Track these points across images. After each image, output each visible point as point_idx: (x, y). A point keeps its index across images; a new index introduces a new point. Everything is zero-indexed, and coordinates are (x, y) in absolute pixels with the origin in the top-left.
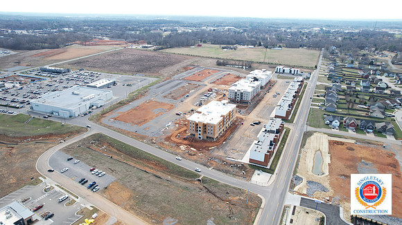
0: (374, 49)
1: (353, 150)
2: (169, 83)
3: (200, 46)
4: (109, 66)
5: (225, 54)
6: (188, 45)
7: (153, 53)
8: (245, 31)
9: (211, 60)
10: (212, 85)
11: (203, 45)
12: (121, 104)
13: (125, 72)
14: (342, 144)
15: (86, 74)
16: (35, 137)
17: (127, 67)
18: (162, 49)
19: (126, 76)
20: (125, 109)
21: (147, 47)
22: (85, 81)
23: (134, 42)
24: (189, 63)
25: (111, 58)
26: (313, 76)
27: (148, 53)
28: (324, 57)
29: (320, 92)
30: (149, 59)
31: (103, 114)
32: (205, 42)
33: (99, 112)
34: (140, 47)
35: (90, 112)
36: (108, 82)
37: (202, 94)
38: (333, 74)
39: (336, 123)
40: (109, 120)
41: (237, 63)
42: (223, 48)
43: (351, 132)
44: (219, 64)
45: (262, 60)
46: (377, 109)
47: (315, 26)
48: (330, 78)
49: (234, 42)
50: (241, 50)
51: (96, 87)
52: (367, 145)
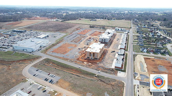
0: (151, 20)
1: (154, 61)
2: (71, 35)
3: (80, 19)
4: (43, 28)
5: (92, 23)
6: (75, 19)
7: (61, 23)
8: (97, 13)
9: (87, 25)
10: (90, 36)
11: (82, 19)
12: (53, 45)
13: (51, 31)
14: (150, 59)
15: (34, 32)
16: (18, 61)
17: (51, 29)
18: (65, 21)
19: (52, 33)
20: (56, 47)
21: (58, 20)
22: (34, 35)
23: (51, 18)
24: (78, 27)
25: (43, 25)
26: (131, 32)
27: (59, 23)
28: (133, 23)
29: (135, 38)
30: (60, 25)
31: (47, 50)
32: (82, 18)
33: (44, 49)
34: (55, 20)
35: (40, 49)
36: (45, 36)
37: (87, 40)
38: (139, 30)
39: (145, 50)
40: (50, 52)
41: (98, 26)
42: (91, 20)
43: (152, 54)
44: (91, 27)
45: (108, 25)
46: (160, 44)
47: (126, 10)
48: (138, 32)
49: (95, 17)
50: (98, 21)
51: (40, 38)
52: (159, 59)
